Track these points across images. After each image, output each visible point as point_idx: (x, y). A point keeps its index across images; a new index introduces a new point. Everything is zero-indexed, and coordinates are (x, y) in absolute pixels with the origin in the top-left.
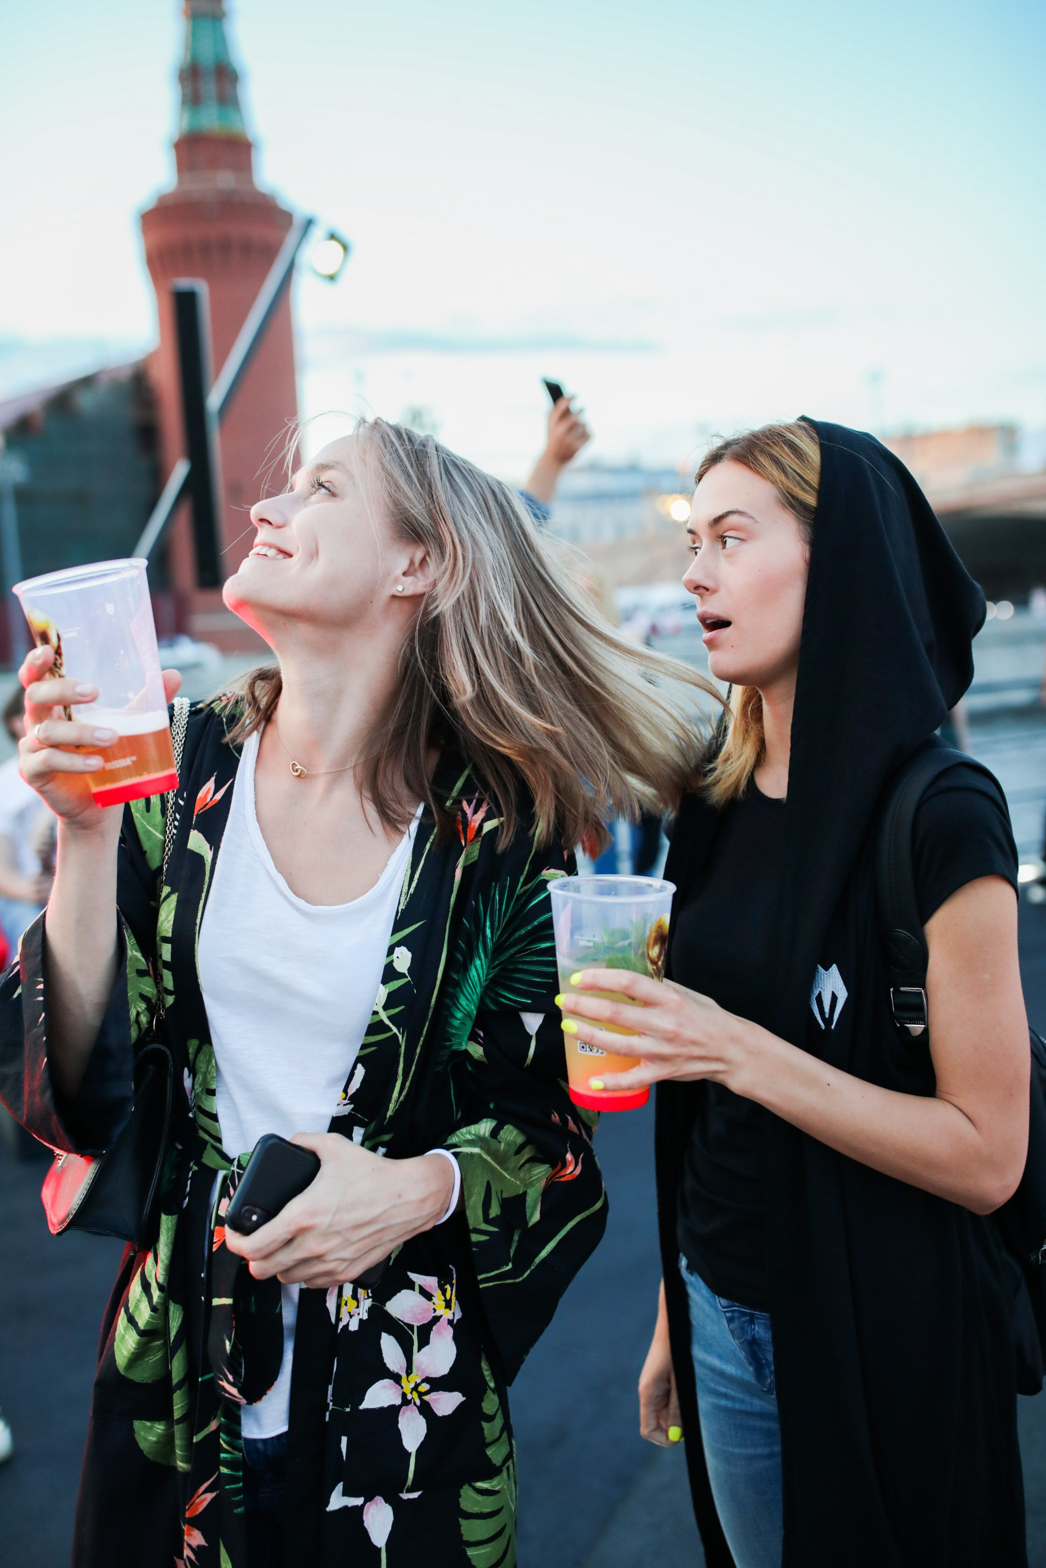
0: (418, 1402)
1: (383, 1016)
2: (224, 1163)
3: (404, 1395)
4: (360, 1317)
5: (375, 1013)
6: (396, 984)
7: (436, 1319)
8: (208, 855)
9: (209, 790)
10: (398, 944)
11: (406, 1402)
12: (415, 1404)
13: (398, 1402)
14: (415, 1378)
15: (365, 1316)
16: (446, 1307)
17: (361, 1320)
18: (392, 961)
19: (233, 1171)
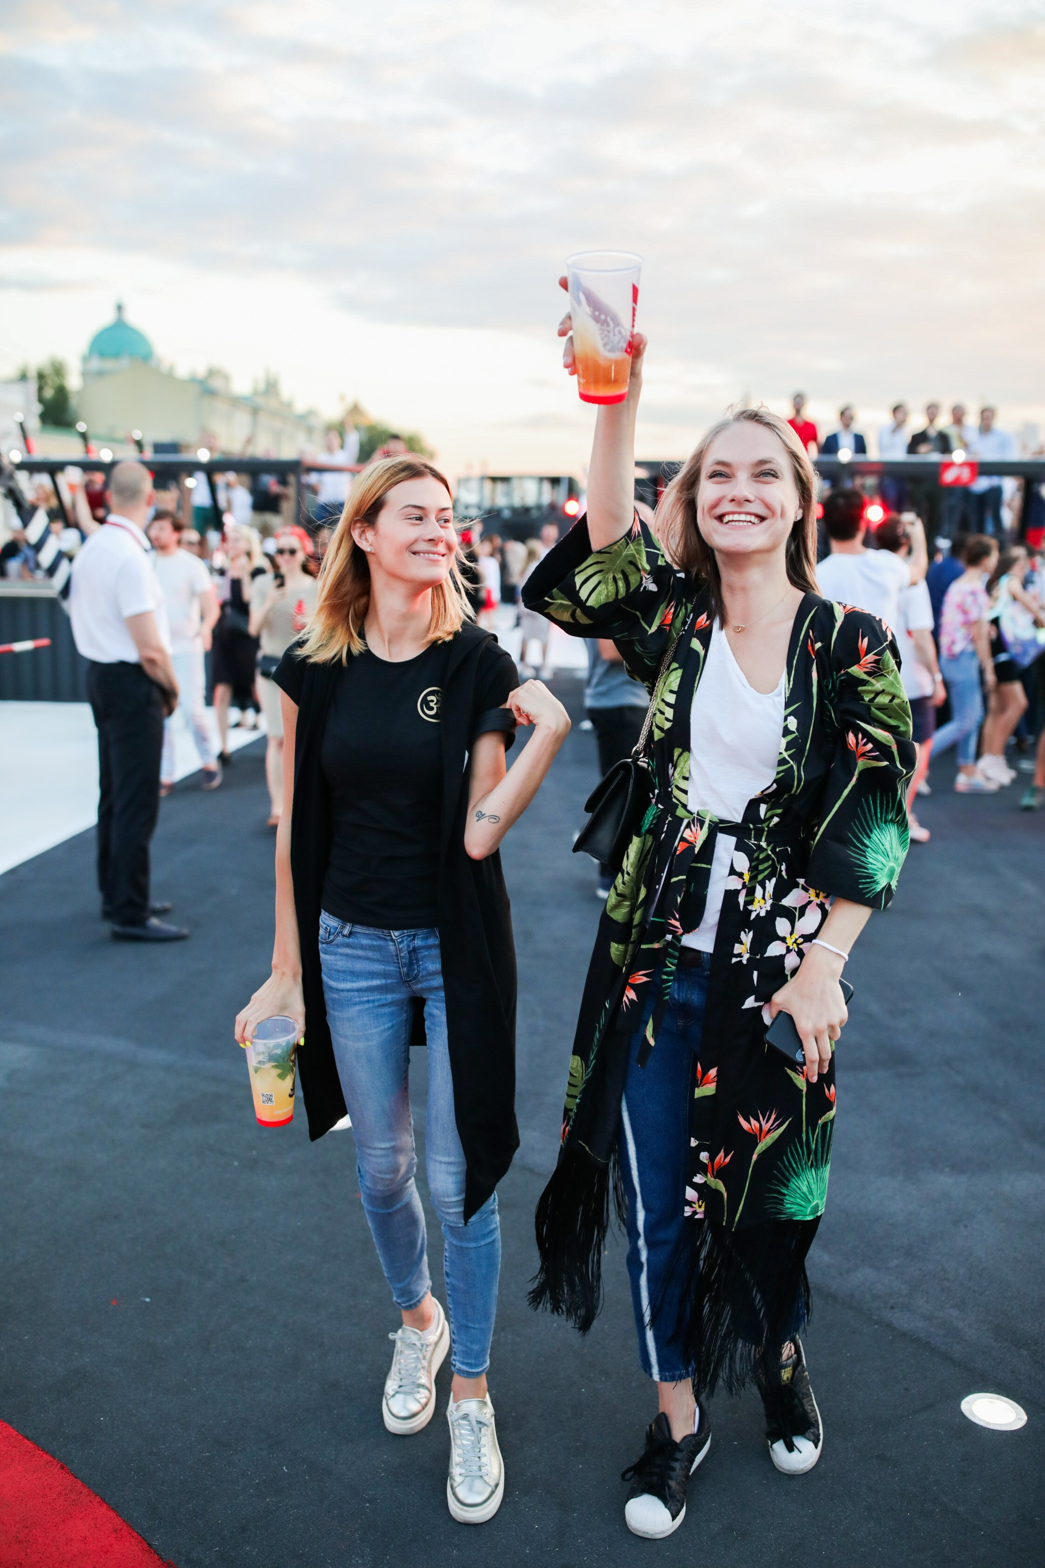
0: (796, 950)
1: (785, 755)
2: (689, 815)
3: (788, 947)
4: (766, 909)
5: (781, 753)
6: (790, 738)
7: (810, 902)
8: (702, 652)
9: (704, 618)
10: (789, 715)
11: (789, 950)
12: (795, 951)
13: (784, 952)
14: (796, 935)
15: (769, 909)
16: (816, 896)
17: (767, 911)
18: (787, 725)
19: (694, 817)
